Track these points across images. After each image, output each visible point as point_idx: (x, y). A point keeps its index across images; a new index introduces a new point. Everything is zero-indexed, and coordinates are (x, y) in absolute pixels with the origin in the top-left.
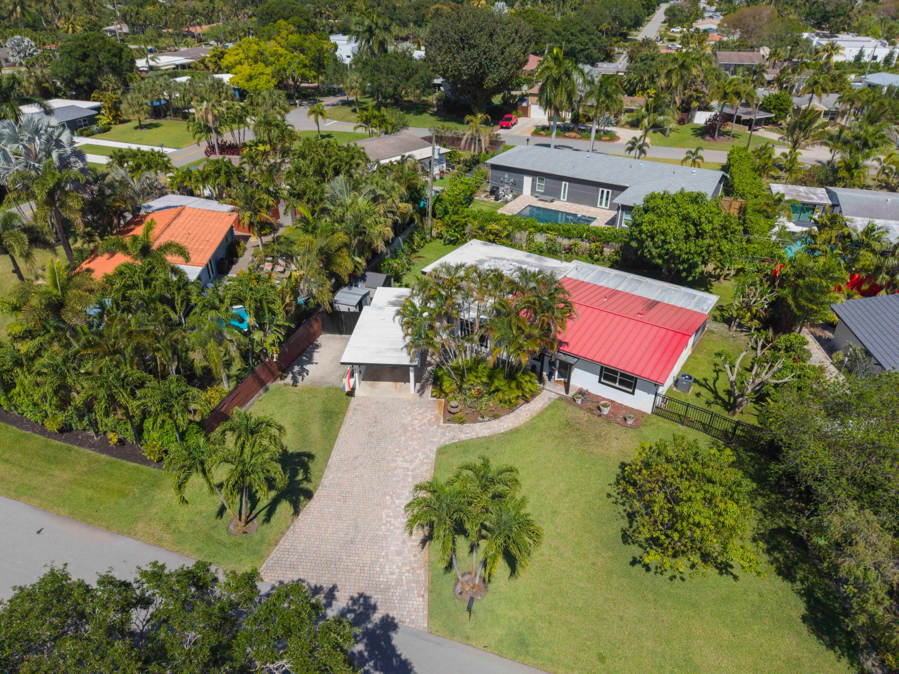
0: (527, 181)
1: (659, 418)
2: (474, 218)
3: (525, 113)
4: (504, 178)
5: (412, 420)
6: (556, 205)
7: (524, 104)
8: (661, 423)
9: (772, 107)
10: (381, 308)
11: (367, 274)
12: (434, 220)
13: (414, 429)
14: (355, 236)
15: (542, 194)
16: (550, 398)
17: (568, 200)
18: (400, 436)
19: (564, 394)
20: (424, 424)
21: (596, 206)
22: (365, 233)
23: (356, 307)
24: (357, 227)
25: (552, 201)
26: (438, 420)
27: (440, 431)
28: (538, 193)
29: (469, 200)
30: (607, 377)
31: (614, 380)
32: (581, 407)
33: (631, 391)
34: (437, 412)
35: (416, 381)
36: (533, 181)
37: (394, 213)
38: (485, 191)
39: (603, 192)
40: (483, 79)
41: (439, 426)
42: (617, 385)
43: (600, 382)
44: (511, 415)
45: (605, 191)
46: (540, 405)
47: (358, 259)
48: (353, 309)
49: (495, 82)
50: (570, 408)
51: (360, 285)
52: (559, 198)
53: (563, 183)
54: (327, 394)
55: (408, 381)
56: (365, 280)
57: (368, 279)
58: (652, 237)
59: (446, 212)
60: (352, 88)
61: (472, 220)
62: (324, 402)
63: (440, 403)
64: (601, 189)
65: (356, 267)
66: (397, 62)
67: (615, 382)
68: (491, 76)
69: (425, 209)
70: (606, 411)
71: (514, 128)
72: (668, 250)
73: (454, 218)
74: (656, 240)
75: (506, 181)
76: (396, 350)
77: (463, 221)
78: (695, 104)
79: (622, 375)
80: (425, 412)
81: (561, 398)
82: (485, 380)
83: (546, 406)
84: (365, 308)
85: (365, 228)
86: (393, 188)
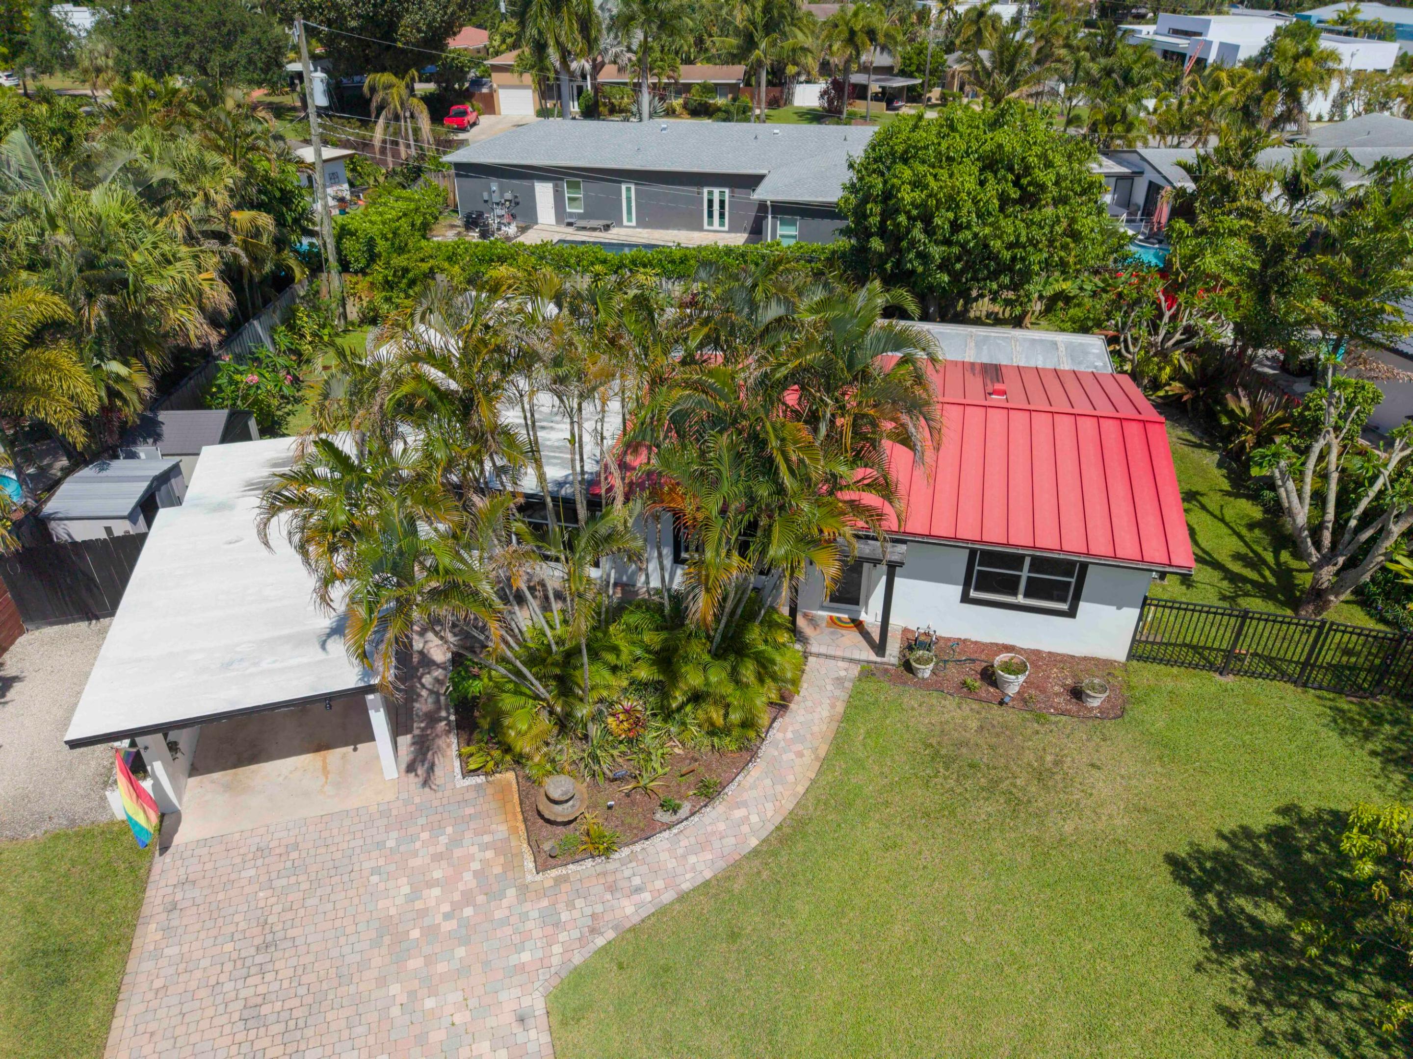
0: (544, 192)
1: (1156, 667)
2: (449, 259)
3: (490, 106)
4: (491, 193)
5: (415, 894)
6: (616, 235)
7: (485, 90)
8: (1170, 684)
9: (914, 68)
10: (221, 507)
11: (163, 416)
12: (348, 277)
13: (431, 932)
14: (90, 297)
15: (580, 216)
16: (839, 681)
17: (641, 224)
18: (382, 982)
19: (873, 657)
20: (468, 898)
21: (700, 228)
22: (125, 283)
23: (132, 517)
24: (90, 263)
25: (607, 228)
26: (512, 863)
27: (534, 909)
28: (571, 215)
29: (425, 230)
30: (986, 583)
31: (1009, 586)
32: (935, 686)
33: (1064, 607)
34: (501, 830)
35: (398, 728)
36: (556, 187)
37: (223, 238)
38: (453, 226)
39: (710, 193)
40: (392, 27)
41: (524, 889)
42: (1020, 599)
43: (965, 599)
44: (755, 771)
45: (716, 191)
46: (824, 712)
47: (115, 367)
48: (121, 528)
49: (419, 31)
50: (912, 697)
51: (143, 450)
52: (620, 224)
53: (624, 187)
54: (46, 865)
55: (369, 736)
56: (157, 437)
57: (166, 430)
58: (927, 219)
59: (373, 257)
60: (99, 70)
61: (446, 265)
62: (30, 909)
63: (504, 789)
64: (706, 190)
65: (113, 394)
66: (194, 9)
67: (1015, 593)
68: (407, 20)
69: (318, 254)
70: (1014, 684)
71: (474, 130)
72: (963, 246)
73: (399, 261)
74: (938, 221)
75: (496, 198)
76: (298, 641)
77: (425, 267)
78: (791, 69)
79: (1039, 564)
80: (456, 841)
81: (868, 673)
82: (644, 673)
83: (840, 708)
84: (163, 515)
85: (121, 265)
86: (202, 167)
